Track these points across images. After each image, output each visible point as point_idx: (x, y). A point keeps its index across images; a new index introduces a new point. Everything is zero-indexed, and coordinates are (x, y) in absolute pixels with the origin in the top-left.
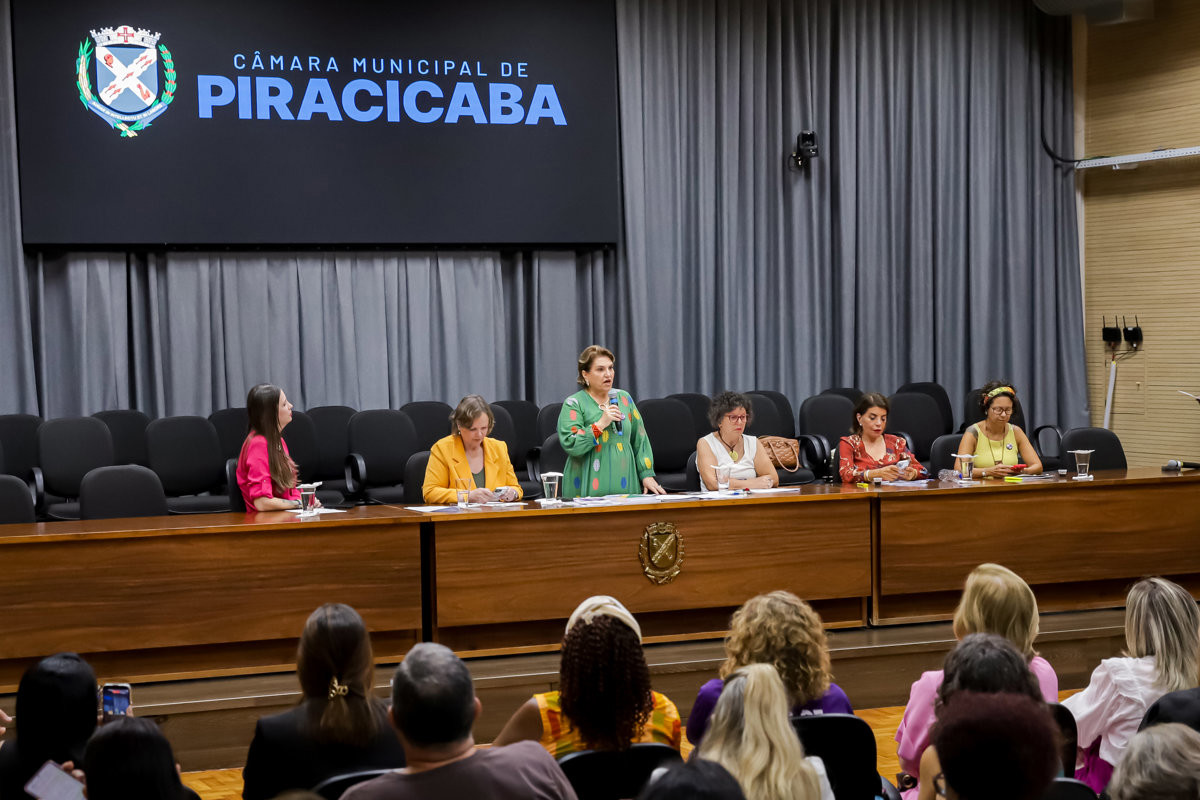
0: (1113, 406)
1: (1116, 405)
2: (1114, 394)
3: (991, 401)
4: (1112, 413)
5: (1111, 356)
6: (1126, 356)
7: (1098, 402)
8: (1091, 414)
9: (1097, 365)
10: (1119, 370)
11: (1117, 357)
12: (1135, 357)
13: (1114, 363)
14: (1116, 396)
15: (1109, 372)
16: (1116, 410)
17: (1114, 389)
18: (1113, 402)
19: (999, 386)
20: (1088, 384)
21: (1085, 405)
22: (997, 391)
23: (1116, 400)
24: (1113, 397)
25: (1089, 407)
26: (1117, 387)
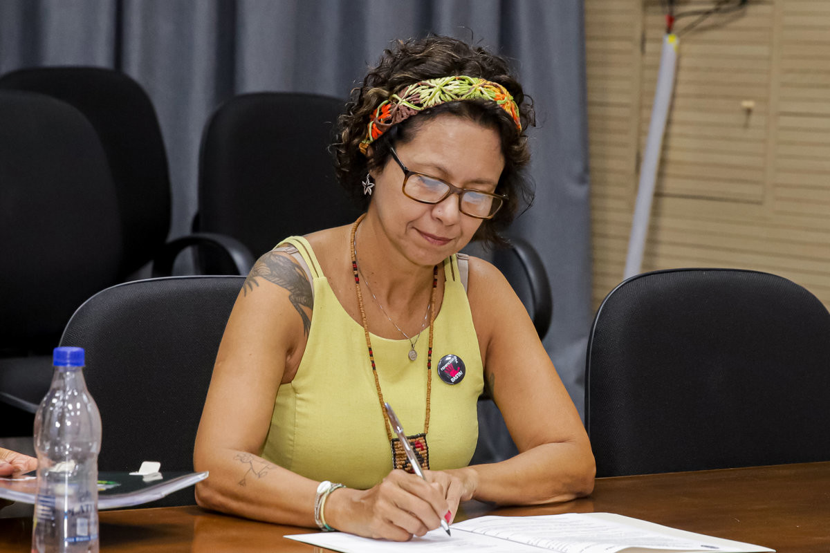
0: (661, 174)
1: (670, 170)
2: (666, 136)
3: (399, 132)
4: (658, 195)
5: (661, 20)
6: (710, 20)
7: (615, 162)
8: (590, 196)
9: (616, 45)
10: (685, 62)
11: (681, 23)
12: (742, 22)
13: (671, 42)
14: (674, 142)
15: (656, 67)
16: (671, 185)
17: (669, 122)
18: (663, 162)
19: (454, 68)
20: (584, 102)
21: (577, 167)
22: (433, 91)
23: (673, 155)
24: (665, 148)
25: (585, 176)
26: (678, 116)
